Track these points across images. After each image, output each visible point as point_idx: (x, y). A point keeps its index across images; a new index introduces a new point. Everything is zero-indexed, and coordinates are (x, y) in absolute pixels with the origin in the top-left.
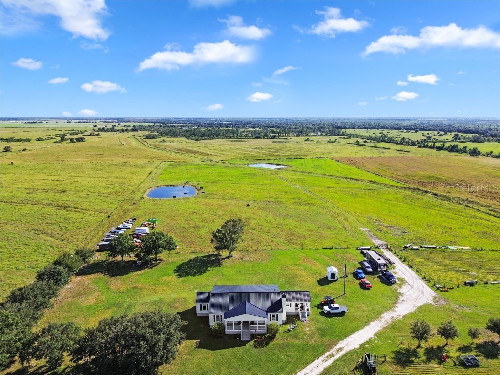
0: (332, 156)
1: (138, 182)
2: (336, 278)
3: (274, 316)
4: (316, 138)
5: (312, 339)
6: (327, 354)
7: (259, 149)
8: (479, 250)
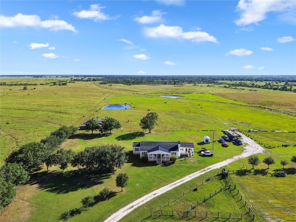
0: (209, 92)
1: (98, 103)
2: (209, 142)
3: (174, 153)
4: (200, 85)
5: (194, 164)
6: (202, 170)
7: (166, 89)
8: (293, 132)
